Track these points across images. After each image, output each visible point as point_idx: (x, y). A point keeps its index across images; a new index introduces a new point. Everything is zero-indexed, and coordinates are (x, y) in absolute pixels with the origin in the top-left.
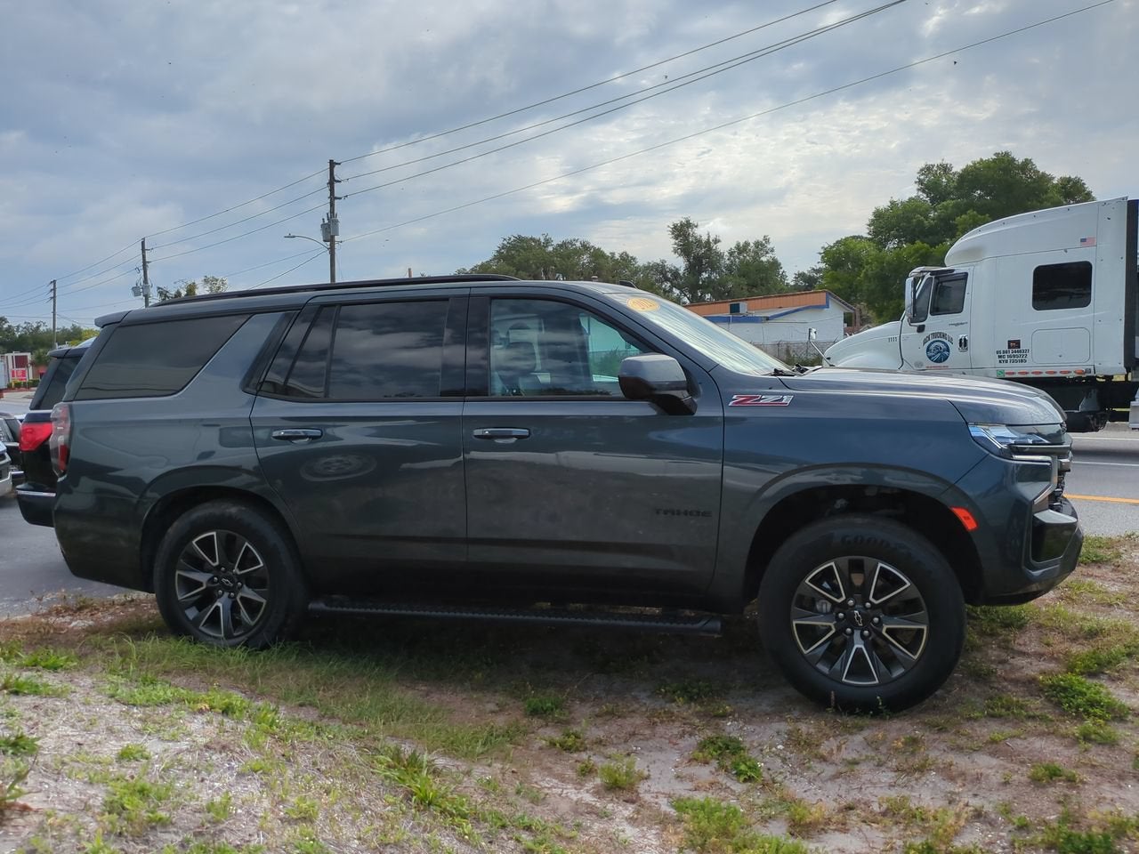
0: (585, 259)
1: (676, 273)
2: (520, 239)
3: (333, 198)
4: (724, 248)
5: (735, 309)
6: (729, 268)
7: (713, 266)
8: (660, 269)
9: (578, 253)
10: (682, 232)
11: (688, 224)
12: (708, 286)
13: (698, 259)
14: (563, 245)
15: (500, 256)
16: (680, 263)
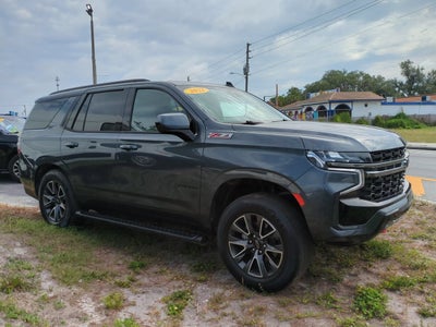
0: (361, 78)
1: (401, 84)
2: (333, 71)
3: (248, 58)
4: (425, 72)
5: (424, 99)
6: (428, 81)
7: (420, 80)
8: (394, 83)
9: (358, 76)
10: (405, 66)
11: (409, 62)
12: (417, 89)
13: (413, 77)
14: (352, 73)
15: (324, 79)
16: (404, 79)
